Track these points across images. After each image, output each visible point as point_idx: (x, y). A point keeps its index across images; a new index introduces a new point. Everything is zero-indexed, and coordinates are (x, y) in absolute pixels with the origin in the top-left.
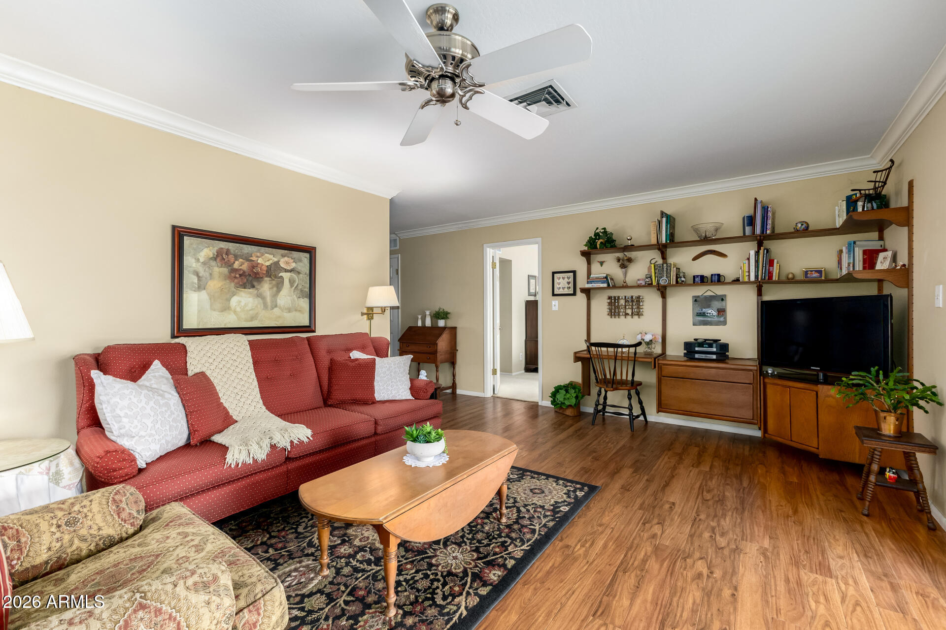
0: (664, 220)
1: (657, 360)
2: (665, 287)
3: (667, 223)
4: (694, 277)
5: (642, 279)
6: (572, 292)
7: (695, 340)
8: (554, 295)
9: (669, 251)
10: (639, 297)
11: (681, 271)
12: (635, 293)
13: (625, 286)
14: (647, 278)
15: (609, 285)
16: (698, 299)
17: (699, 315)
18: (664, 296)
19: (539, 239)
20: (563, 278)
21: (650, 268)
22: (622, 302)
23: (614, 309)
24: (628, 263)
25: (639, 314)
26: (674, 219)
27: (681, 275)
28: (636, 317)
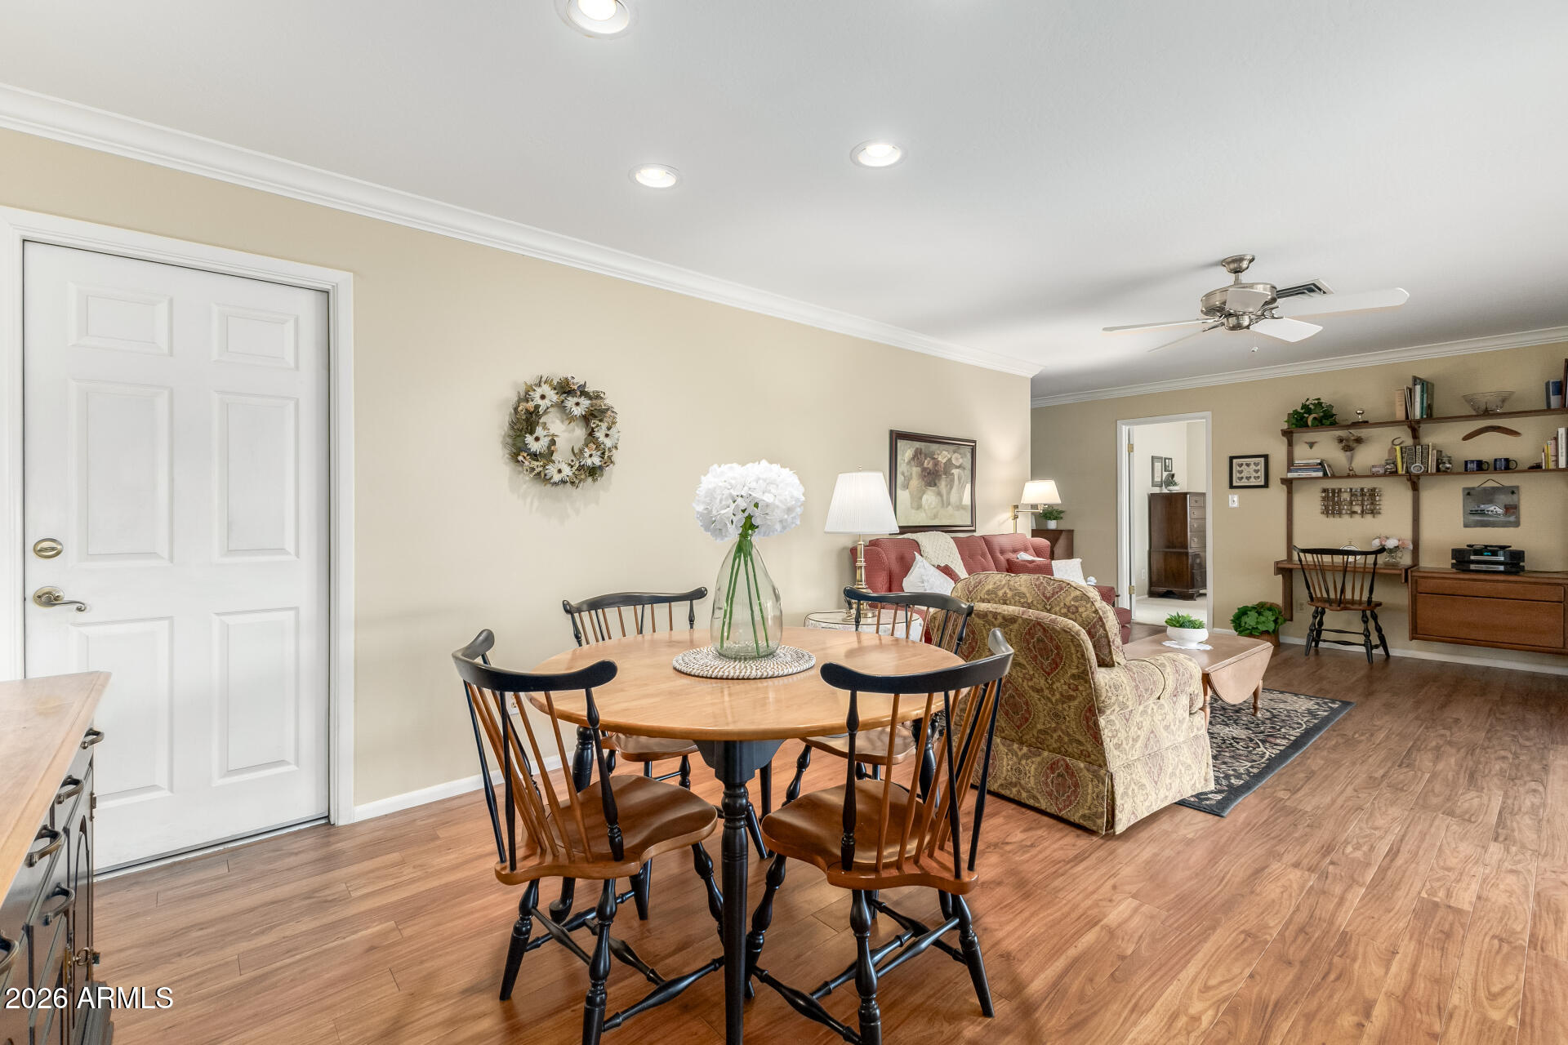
0: (1418, 388)
1: (1409, 571)
2: (1418, 476)
3: (1422, 391)
4: (1466, 462)
5: (1380, 466)
6: (1262, 483)
7: (1468, 546)
8: (1232, 486)
9: (1424, 428)
10: (1373, 491)
11: (1443, 454)
12: (1367, 484)
13: (1352, 475)
14: (1387, 464)
15: (1325, 474)
16: (1472, 492)
17: (1473, 513)
18: (1415, 488)
19: (1208, 414)
20: (1248, 465)
21: (1392, 451)
22: (1346, 496)
23: (1332, 505)
24: (1355, 445)
25: (1374, 512)
26: (1433, 385)
27: (1445, 459)
28: (1369, 517)
